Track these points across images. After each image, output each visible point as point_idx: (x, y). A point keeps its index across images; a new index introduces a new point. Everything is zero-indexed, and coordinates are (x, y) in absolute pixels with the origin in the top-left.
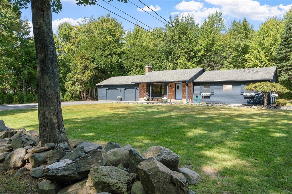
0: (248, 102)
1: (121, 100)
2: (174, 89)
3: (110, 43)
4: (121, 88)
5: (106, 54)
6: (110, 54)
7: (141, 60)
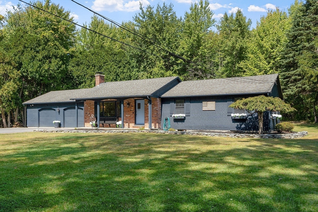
0: (238, 127)
1: (60, 125)
2: (133, 109)
3: (48, 41)
4: (59, 107)
5: (40, 56)
6: (47, 57)
7: (100, 67)
